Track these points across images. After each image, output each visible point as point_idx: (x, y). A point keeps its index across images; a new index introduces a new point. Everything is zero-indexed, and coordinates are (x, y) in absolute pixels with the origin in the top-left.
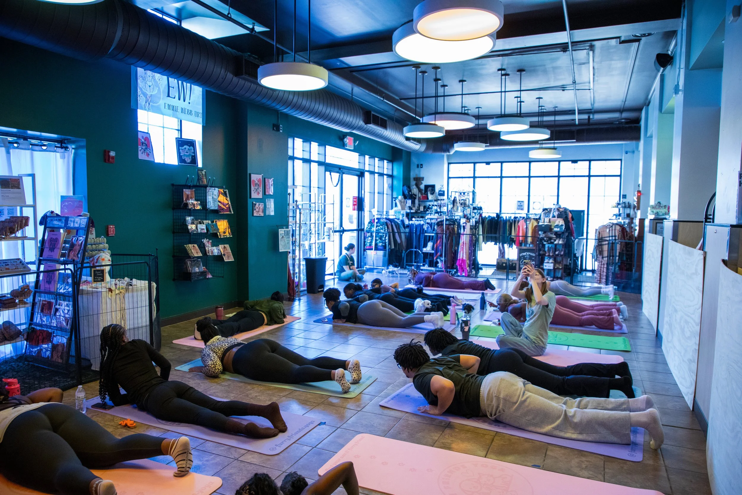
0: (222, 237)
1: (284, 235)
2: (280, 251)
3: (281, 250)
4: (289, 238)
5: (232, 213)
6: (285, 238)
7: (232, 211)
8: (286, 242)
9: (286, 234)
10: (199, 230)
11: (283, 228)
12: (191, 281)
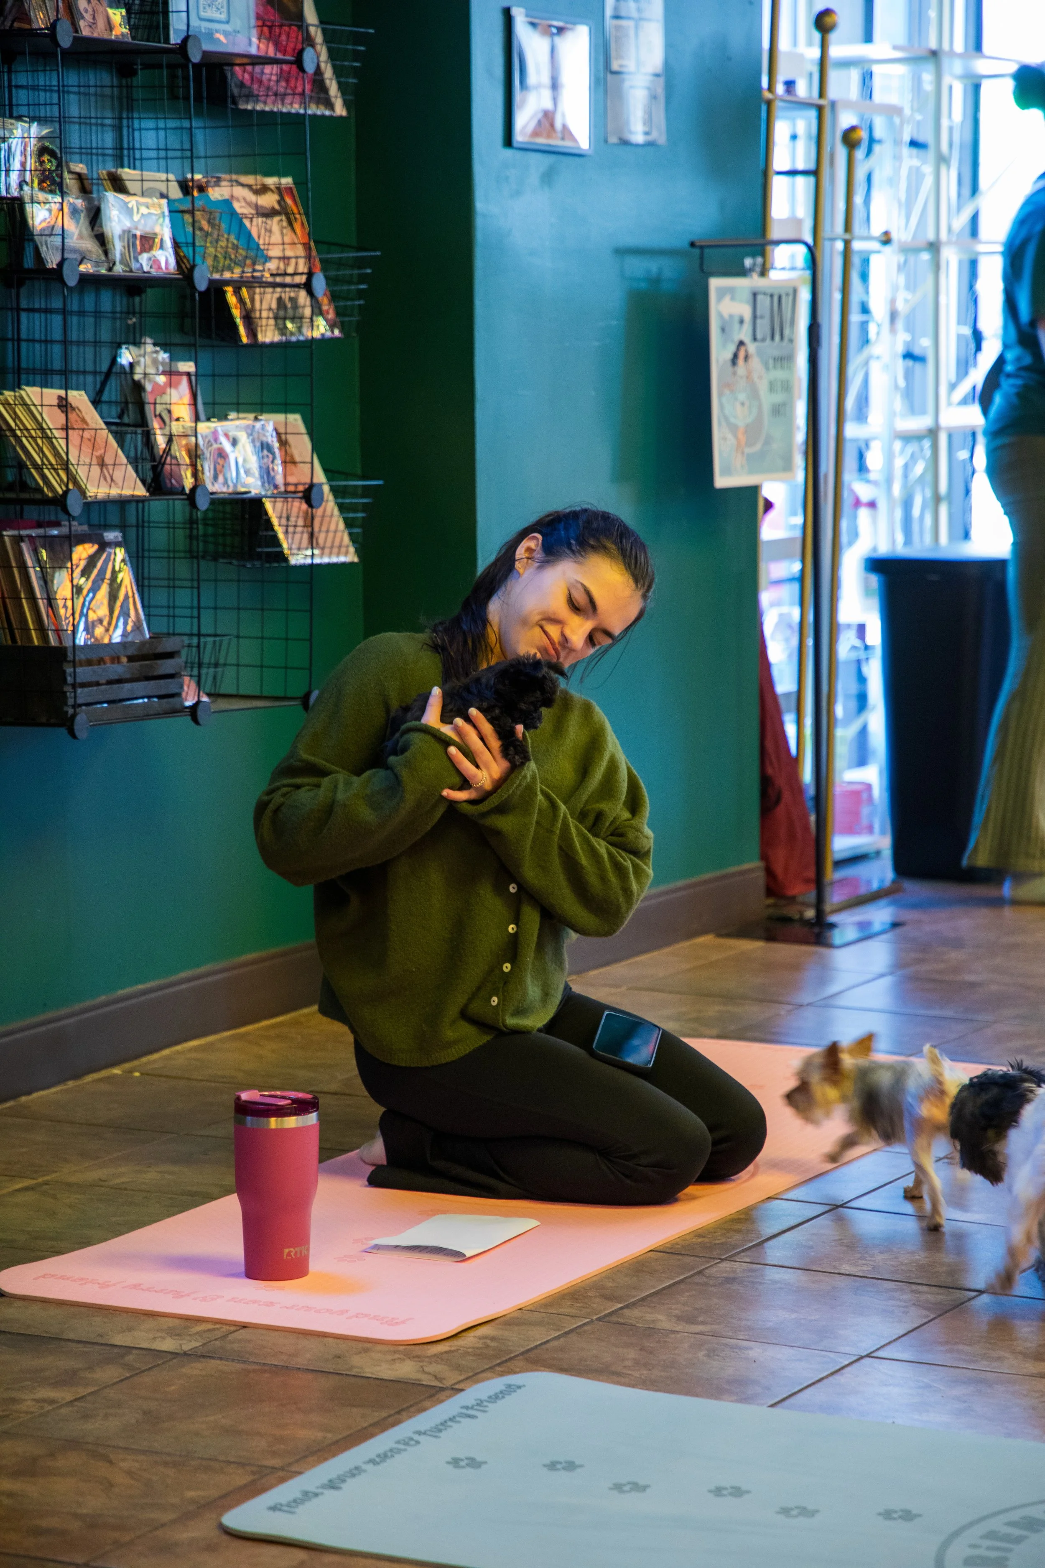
0: (268, 335)
1: (745, 334)
2: (720, 482)
3: (727, 471)
4: (786, 360)
5: (340, 110)
6: (755, 363)
7: (333, 89)
8: (768, 400)
9: (763, 326)
10: (118, 248)
11: (743, 272)
12: (68, 724)
